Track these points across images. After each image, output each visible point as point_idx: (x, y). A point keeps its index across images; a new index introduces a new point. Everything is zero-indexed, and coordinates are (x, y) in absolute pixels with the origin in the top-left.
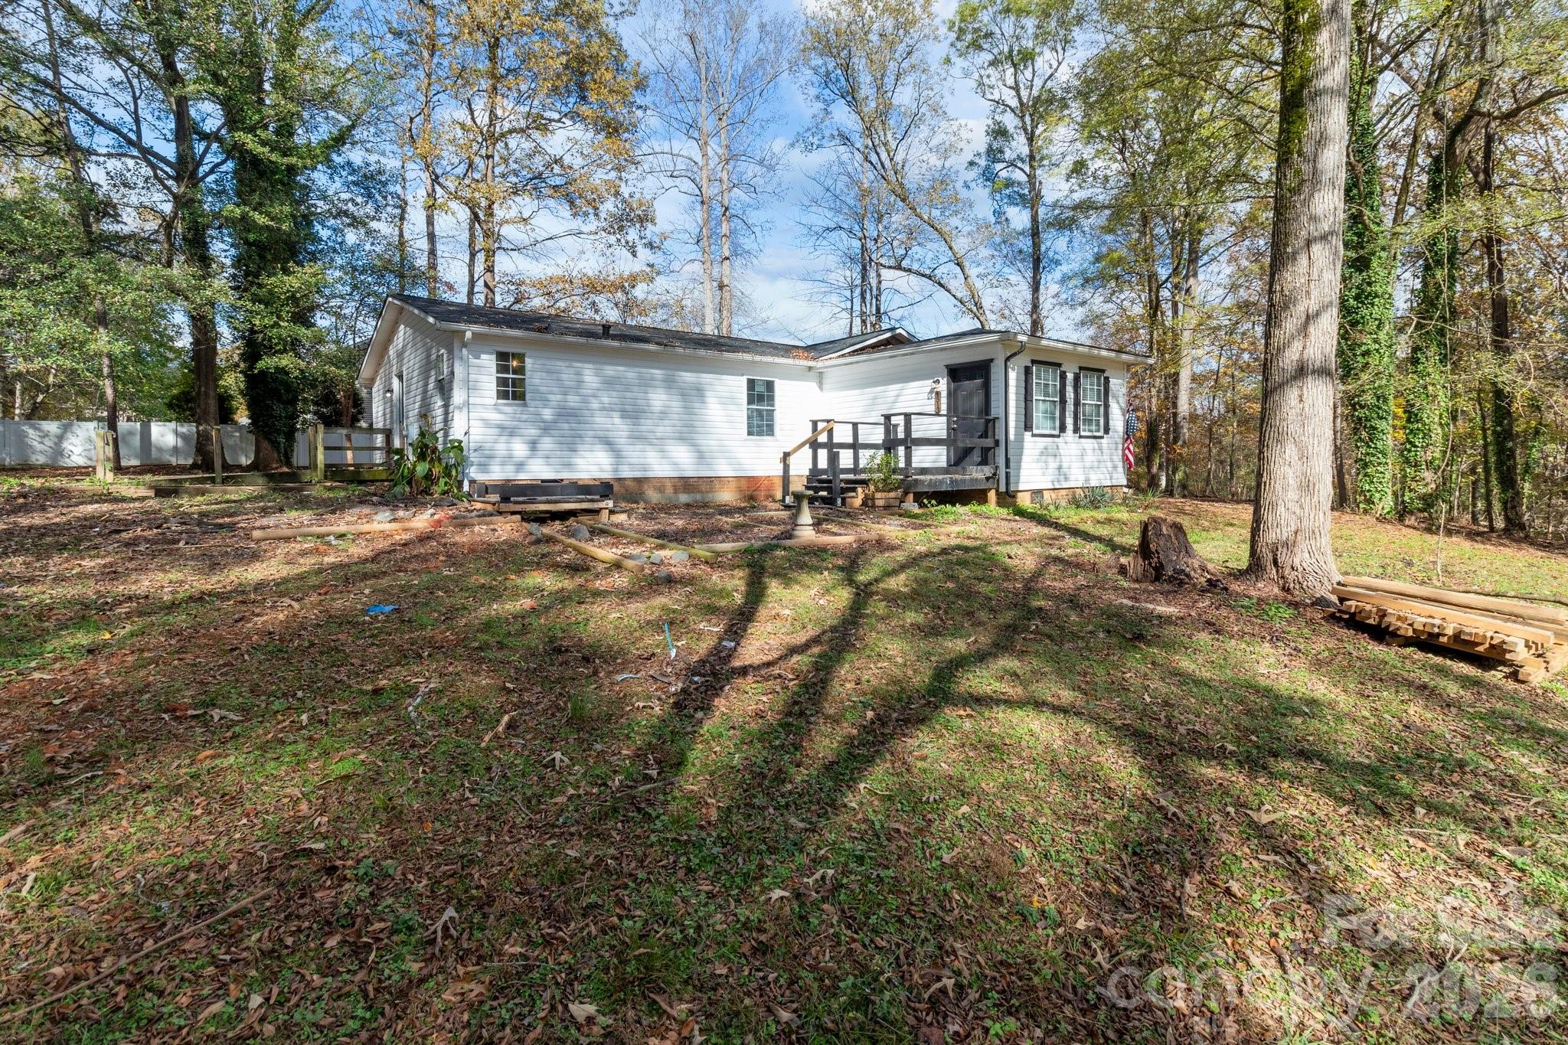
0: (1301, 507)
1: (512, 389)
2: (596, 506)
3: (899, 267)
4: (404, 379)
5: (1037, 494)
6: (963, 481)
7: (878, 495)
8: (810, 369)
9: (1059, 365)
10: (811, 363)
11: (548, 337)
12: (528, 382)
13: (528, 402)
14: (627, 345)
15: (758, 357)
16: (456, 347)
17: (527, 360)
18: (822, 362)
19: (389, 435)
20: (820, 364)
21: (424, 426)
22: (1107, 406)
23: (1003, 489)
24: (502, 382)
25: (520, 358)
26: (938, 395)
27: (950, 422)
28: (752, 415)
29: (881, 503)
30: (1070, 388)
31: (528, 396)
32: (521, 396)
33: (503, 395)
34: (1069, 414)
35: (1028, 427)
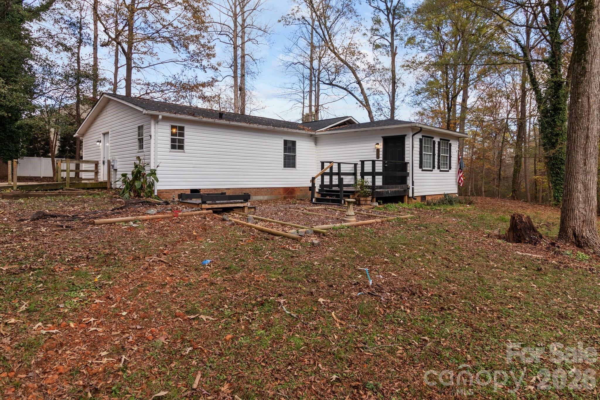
0: (585, 211)
1: (178, 144)
2: (241, 205)
3: (331, 84)
4: (110, 136)
5: (423, 198)
6: (395, 192)
7: (362, 199)
8: (311, 135)
9: (433, 138)
10: (313, 133)
11: (196, 119)
12: (185, 141)
13: (186, 151)
14: (232, 123)
15: (290, 130)
16: (153, 123)
17: (186, 129)
18: (318, 132)
19: (97, 164)
20: (317, 133)
21: (138, 162)
22: (450, 157)
23: (411, 195)
24: (173, 141)
25: (182, 129)
26: (378, 150)
27: (384, 164)
28: (286, 157)
29: (363, 202)
30: (436, 149)
31: (185, 147)
32: (181, 147)
33: (173, 147)
34: (436, 160)
35: (421, 167)
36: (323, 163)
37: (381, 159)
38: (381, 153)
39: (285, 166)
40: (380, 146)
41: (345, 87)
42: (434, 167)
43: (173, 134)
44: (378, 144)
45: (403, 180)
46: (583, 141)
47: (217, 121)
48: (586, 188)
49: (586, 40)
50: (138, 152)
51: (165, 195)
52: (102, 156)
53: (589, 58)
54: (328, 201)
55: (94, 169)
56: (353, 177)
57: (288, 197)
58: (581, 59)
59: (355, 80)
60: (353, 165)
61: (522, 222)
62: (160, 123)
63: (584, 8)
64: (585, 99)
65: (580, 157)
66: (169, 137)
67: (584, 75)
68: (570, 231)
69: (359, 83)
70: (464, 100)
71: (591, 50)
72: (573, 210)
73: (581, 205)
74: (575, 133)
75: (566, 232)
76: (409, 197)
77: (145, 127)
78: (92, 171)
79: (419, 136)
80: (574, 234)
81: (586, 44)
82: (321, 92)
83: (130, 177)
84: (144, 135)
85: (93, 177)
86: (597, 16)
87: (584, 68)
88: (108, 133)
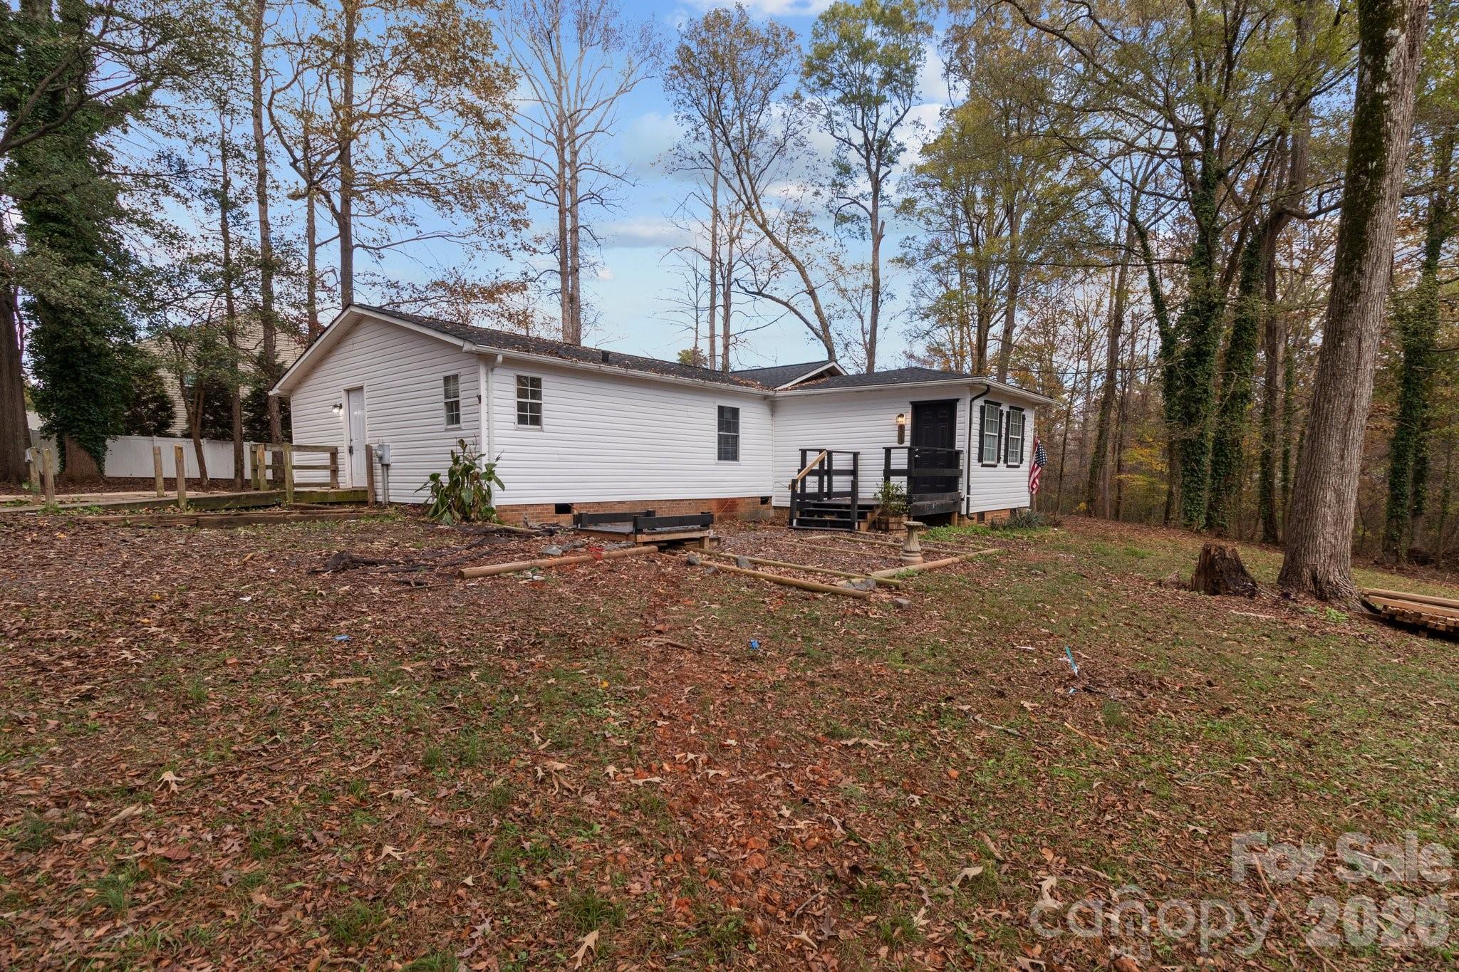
1: (529, 415)
2: (698, 535)
3: (758, 293)
4: (366, 395)
5: (981, 516)
6: (942, 505)
7: (892, 520)
8: (765, 398)
9: (999, 405)
10: (771, 393)
11: (567, 362)
12: (544, 407)
13: (545, 427)
16: (482, 371)
17: (543, 384)
18: (781, 392)
19: (334, 454)
20: (779, 394)
21: (458, 449)
22: (1023, 440)
23: (964, 512)
24: (521, 407)
25: (536, 383)
26: (901, 428)
27: (912, 453)
28: (722, 440)
29: (895, 526)
30: (1004, 425)
31: (544, 420)
32: (536, 421)
33: (522, 420)
34: (1003, 447)
35: (980, 460)
36: (804, 452)
37: (907, 443)
38: (908, 433)
39: (720, 458)
40: (907, 421)
41: (785, 300)
42: (999, 460)
43: (521, 393)
44: (901, 415)
45: (951, 484)
46: (1342, 417)
47: (604, 367)
48: (1340, 499)
49: (1366, 233)
50: (447, 430)
51: (508, 515)
52: (346, 437)
53: (1367, 267)
54: (824, 523)
55: (328, 462)
56: (851, 478)
57: (726, 517)
58: (1352, 269)
59: (804, 286)
60: (851, 456)
61: (1224, 558)
62: (496, 371)
63: (1366, 173)
64: (1353, 342)
65: (1334, 446)
66: (512, 399)
67: (1354, 298)
68: (1306, 573)
69: (811, 292)
70: (1008, 332)
71: (1372, 252)
72: (1314, 537)
73: (1329, 529)
74: (1329, 402)
75: (1299, 575)
76: (960, 516)
77: (461, 379)
78: (324, 467)
79: (979, 403)
80: (1314, 579)
81: (1365, 241)
82: (733, 308)
83: (445, 480)
84: (462, 394)
85: (328, 480)
86: (1388, 190)
87: (1356, 285)
88: (361, 388)
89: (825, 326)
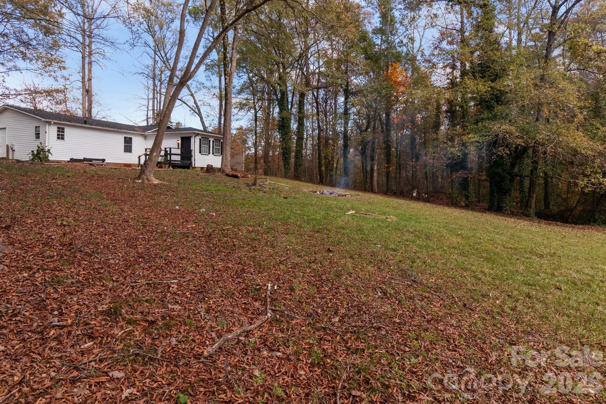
1: (61, 136)
6: (184, 164)
7: (163, 165)
8: (142, 135)
9: (208, 139)
10: (144, 133)
11: (72, 124)
12: (65, 135)
14: (92, 127)
15: (128, 131)
16: (47, 126)
17: (65, 129)
18: (146, 133)
21: (40, 145)
23: (193, 166)
24: (58, 135)
25: (63, 129)
26: (178, 144)
27: (181, 151)
28: (125, 146)
30: (211, 144)
31: (65, 139)
32: (63, 139)
33: (58, 138)
34: (211, 150)
35: (200, 152)
36: (146, 149)
37: (180, 148)
38: (180, 145)
39: (125, 152)
40: (180, 142)
42: (209, 153)
43: (58, 131)
44: (179, 140)
47: (84, 125)
62: (51, 126)
66: (56, 133)
79: (198, 138)
83: (36, 152)
84: (41, 131)
88: (5, 128)
89: (199, 110)
